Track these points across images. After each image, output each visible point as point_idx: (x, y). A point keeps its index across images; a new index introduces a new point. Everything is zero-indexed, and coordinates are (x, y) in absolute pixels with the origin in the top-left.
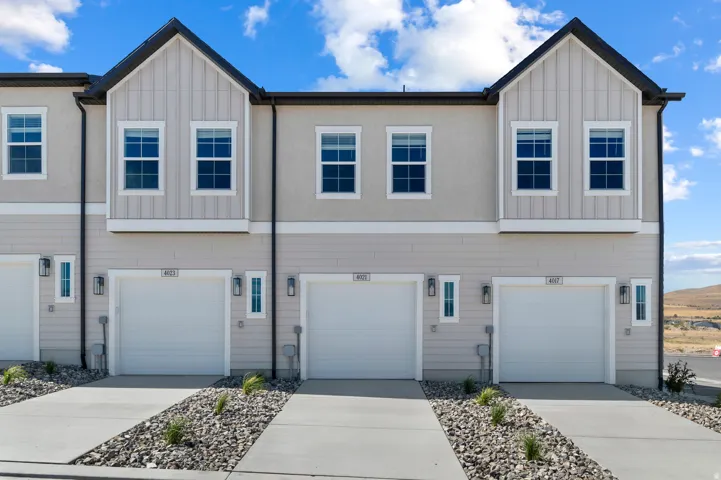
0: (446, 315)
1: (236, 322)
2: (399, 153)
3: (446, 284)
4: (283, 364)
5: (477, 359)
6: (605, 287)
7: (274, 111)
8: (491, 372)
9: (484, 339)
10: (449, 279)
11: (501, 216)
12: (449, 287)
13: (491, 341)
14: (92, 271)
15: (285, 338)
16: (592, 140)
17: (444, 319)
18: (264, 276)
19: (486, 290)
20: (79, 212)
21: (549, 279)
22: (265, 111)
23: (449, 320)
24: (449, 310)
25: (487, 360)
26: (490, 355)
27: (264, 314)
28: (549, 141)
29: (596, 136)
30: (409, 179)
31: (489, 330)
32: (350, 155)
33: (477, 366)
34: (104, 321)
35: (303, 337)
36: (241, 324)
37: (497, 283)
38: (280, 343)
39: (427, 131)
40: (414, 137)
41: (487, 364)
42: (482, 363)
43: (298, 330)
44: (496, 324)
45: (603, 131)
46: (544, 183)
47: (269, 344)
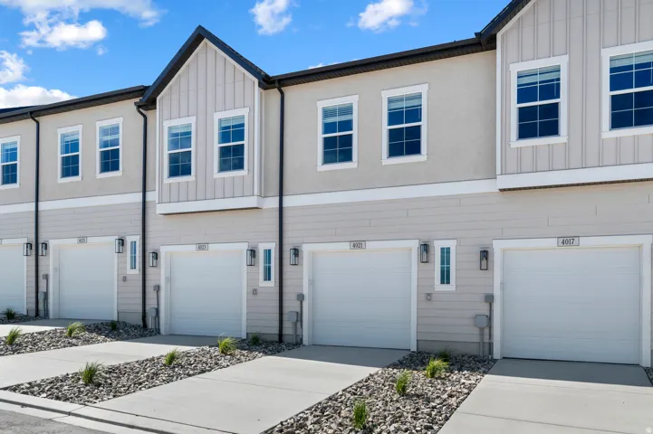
0: (442, 282)
1: (251, 290)
2: (394, 117)
3: (442, 249)
4: (288, 329)
5: (476, 331)
6: (640, 247)
7: (282, 93)
8: (491, 345)
9: (484, 309)
10: (446, 244)
11: (498, 172)
12: (446, 253)
13: (491, 310)
14: (150, 248)
15: (291, 305)
16: (612, 70)
17: (439, 287)
18: (273, 246)
19: (485, 254)
20: (141, 200)
21: (562, 239)
22: (274, 94)
23: (445, 287)
24: (445, 278)
25: (487, 331)
26: (490, 327)
27: (273, 283)
28: (559, 79)
29: (618, 64)
30: (405, 141)
31: (489, 299)
32: (347, 125)
33: (476, 339)
34: (158, 288)
35: (305, 304)
36: (255, 292)
37: (498, 247)
38: (286, 310)
39: (422, 89)
40: (409, 98)
41: (487, 337)
42: (482, 335)
43: (301, 298)
44: (497, 293)
45: (629, 57)
46: (551, 129)
47: (277, 310)
